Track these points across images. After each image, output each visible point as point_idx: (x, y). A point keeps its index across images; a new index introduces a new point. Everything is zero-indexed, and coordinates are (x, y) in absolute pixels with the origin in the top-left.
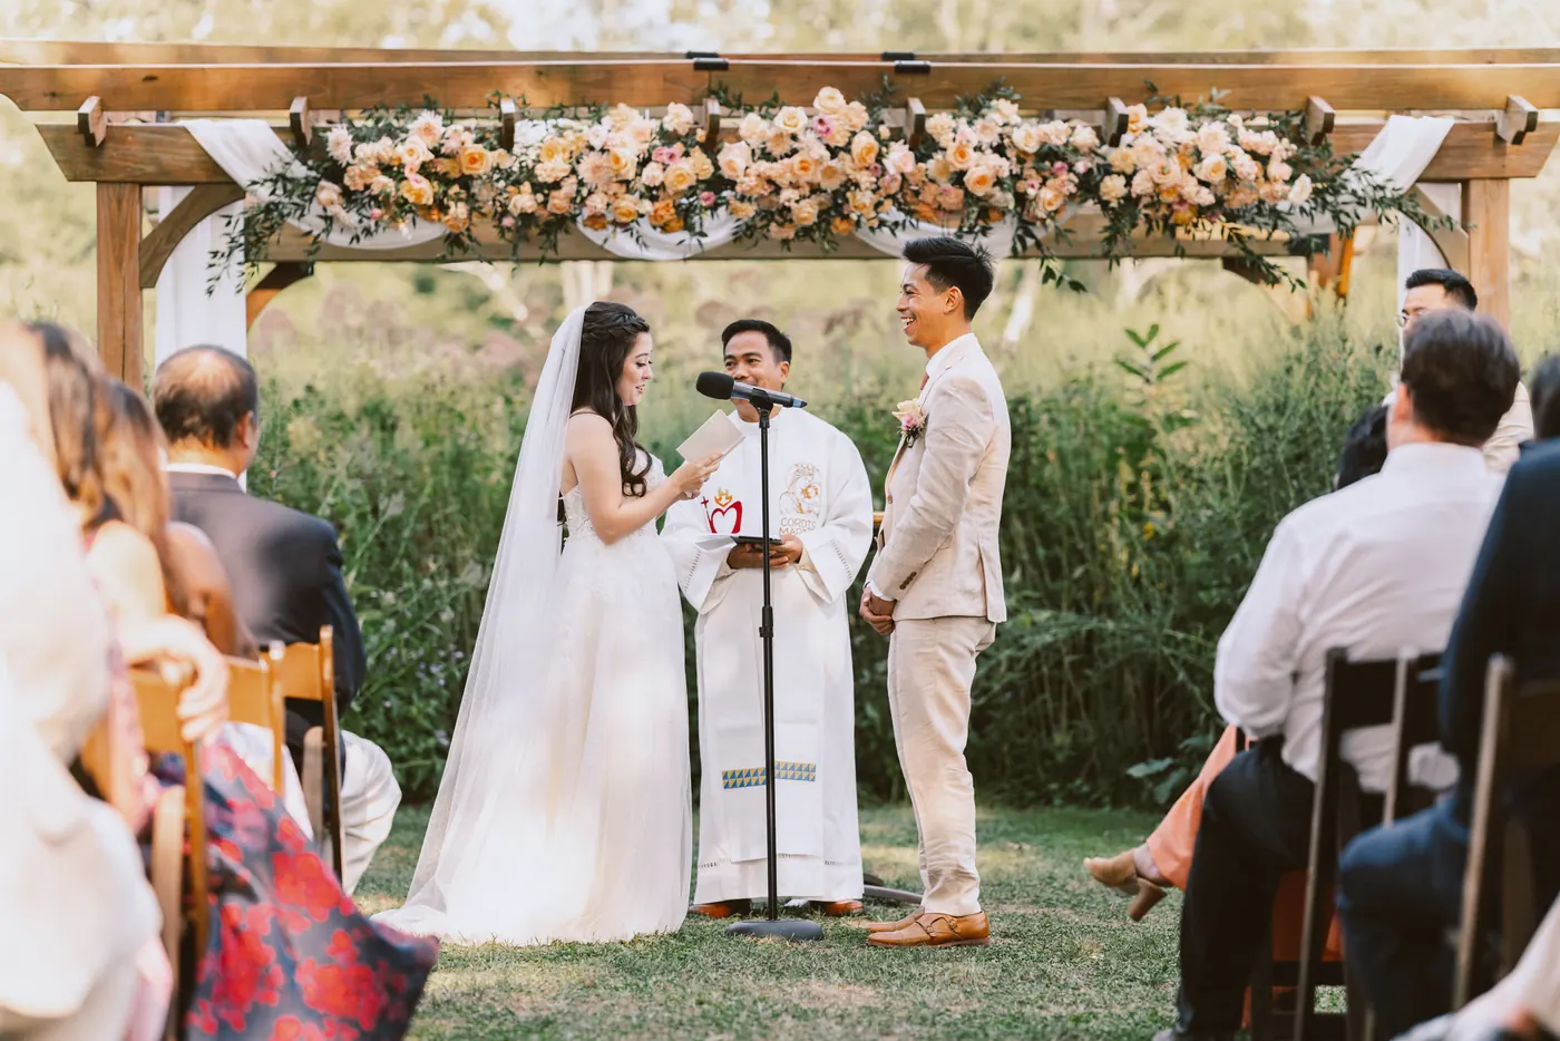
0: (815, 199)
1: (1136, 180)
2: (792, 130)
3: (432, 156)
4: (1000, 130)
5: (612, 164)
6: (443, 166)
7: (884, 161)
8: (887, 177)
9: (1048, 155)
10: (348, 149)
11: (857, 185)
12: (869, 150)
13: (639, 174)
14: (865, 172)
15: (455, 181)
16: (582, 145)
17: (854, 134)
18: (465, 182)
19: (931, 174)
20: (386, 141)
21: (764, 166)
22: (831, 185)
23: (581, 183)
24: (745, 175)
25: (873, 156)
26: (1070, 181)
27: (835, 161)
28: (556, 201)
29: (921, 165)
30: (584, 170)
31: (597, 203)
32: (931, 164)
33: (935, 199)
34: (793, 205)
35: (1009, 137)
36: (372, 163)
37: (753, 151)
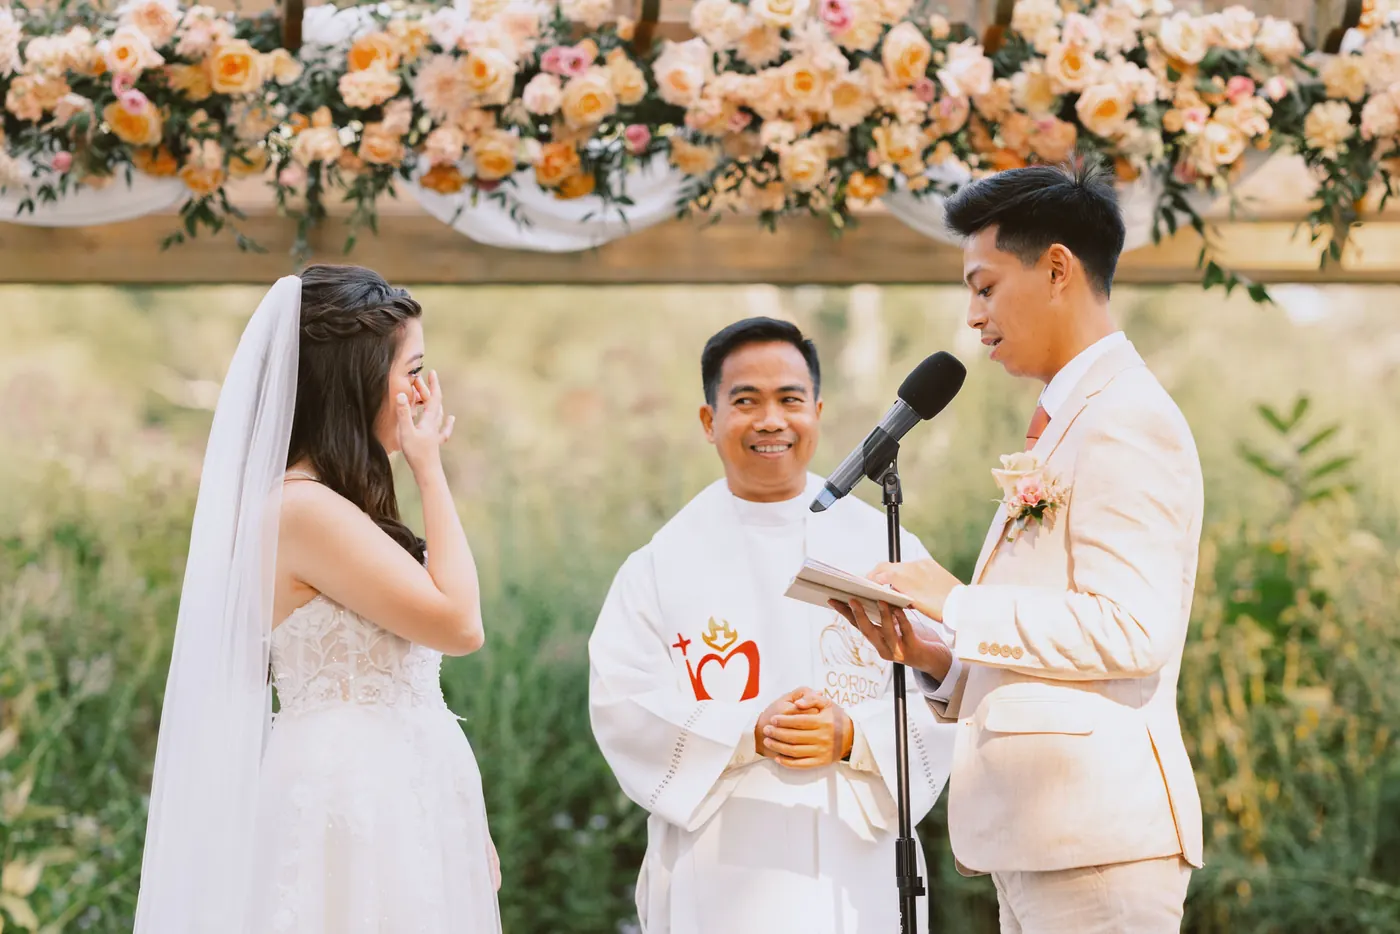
0: (818, 140)
1: (1369, 112)
2: (783, 20)
3: (159, 60)
4: (1137, 24)
5: (472, 76)
6: (181, 78)
7: (941, 74)
8: (945, 102)
9: (1222, 67)
10: (14, 45)
11: (892, 117)
12: (914, 56)
13: (518, 91)
14: (907, 95)
15: (200, 105)
16: (418, 42)
17: (887, 28)
18: (218, 106)
19: (1021, 98)
20: (80, 34)
21: (734, 82)
22: (848, 117)
23: (418, 111)
24: (703, 96)
25: (920, 67)
26: (1258, 111)
27: (855, 74)
28: (375, 141)
29: (1002, 82)
30: (425, 90)
31: (446, 143)
32: (1019, 81)
33: (1025, 143)
34: (782, 148)
35: (1153, 35)
36: (56, 71)
37: (716, 60)
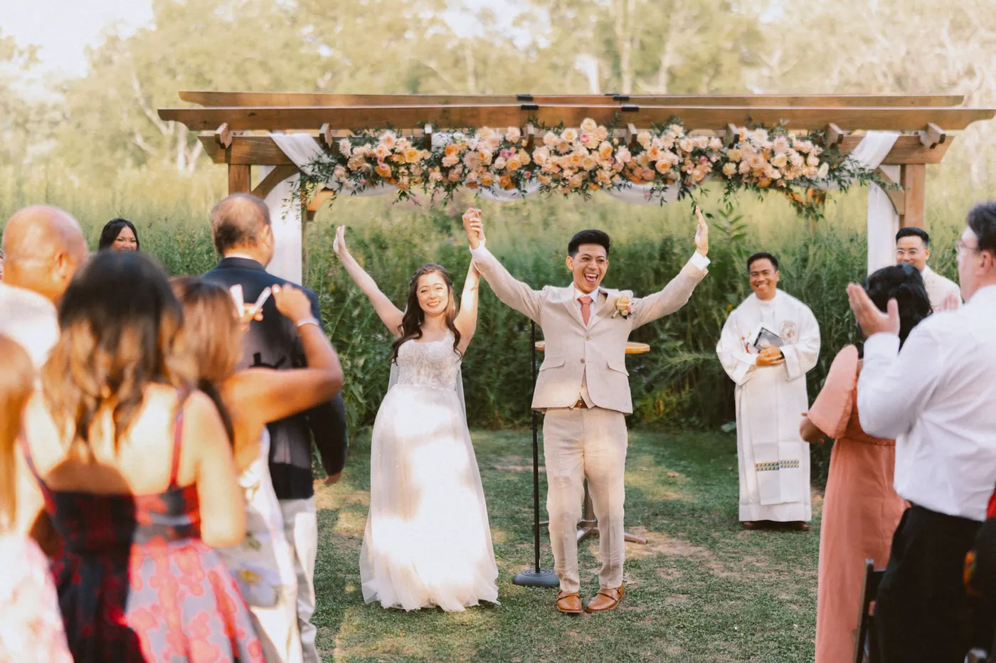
0: (581, 174)
1: (741, 165)
2: (570, 141)
3: (390, 154)
4: (673, 141)
5: (480, 158)
6: (395, 159)
7: (616, 157)
8: (616, 164)
9: (698, 153)
10: (349, 150)
11: (602, 168)
12: (608, 150)
13: (493, 162)
14: (606, 162)
15: (404, 165)
16: (465, 147)
17: (601, 142)
18: (408, 166)
19: (639, 162)
20: (368, 145)
21: (556, 159)
22: (588, 167)
23: (465, 167)
24: (547, 163)
25: (610, 153)
26: (709, 166)
27: (591, 156)
28: (452, 176)
29: (634, 158)
30: (466, 160)
31: (473, 176)
32: (639, 157)
33: (640, 175)
34: (570, 178)
35: (678, 144)
36: (361, 157)
37: (550, 151)
